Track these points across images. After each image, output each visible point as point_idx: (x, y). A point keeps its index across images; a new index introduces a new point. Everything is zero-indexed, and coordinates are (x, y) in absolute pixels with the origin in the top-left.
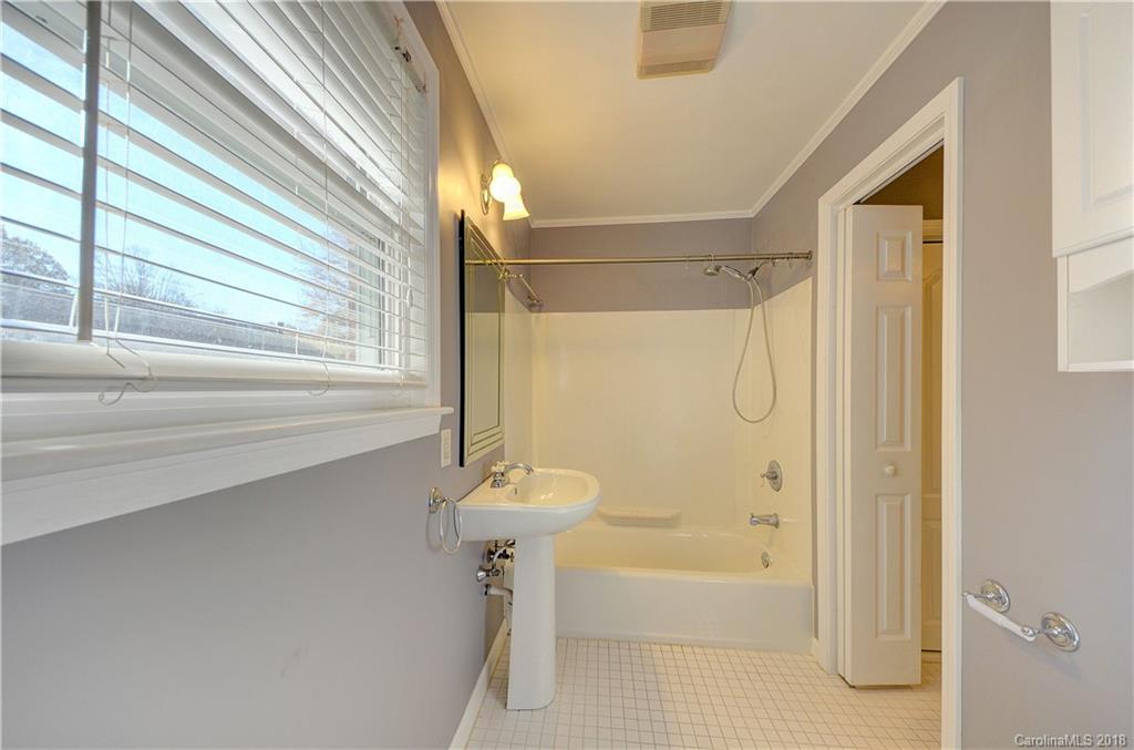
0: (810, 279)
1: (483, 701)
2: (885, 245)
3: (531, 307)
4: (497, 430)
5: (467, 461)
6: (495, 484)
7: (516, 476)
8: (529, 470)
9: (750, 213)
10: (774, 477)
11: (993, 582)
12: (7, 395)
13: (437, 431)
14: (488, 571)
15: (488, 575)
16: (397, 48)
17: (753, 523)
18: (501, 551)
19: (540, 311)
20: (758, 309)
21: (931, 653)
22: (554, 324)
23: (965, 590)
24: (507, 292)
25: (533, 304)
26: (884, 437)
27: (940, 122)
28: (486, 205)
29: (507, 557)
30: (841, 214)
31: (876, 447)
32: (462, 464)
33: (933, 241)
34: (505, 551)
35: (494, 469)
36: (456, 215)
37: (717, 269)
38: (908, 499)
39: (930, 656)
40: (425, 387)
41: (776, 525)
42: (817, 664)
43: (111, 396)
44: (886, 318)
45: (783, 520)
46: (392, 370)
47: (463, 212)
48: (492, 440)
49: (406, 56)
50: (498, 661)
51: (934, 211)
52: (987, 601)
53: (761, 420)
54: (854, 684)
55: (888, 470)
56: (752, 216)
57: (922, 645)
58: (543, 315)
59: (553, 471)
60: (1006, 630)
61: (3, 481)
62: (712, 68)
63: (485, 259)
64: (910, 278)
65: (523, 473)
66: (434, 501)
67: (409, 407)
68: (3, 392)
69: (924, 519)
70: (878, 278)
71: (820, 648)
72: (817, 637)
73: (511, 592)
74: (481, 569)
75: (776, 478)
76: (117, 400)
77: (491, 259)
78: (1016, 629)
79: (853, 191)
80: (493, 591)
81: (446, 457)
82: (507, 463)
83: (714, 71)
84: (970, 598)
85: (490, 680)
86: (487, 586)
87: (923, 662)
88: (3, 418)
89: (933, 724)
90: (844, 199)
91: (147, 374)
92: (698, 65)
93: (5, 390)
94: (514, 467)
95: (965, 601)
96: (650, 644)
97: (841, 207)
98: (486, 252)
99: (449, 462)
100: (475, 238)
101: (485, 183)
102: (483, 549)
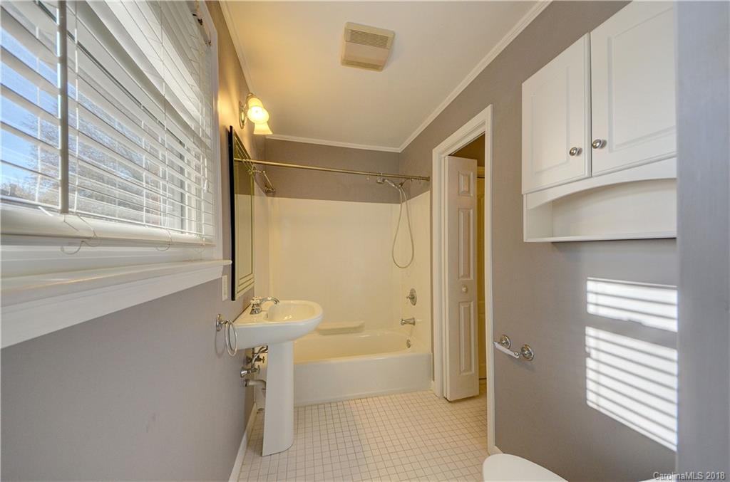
0: (429, 192)
1: (245, 455)
2: (462, 177)
3: (267, 193)
4: (251, 276)
5: (237, 296)
6: (253, 312)
7: (266, 306)
8: (277, 302)
9: (399, 150)
10: (413, 298)
11: (505, 336)
12: (5, 246)
13: (220, 276)
14: (248, 370)
15: (248, 373)
16: (194, 15)
17: (403, 324)
18: (256, 357)
19: (273, 196)
20: (404, 204)
21: (483, 379)
22: (281, 205)
23: (495, 340)
24: (255, 183)
25: (269, 191)
26: (462, 274)
27: (484, 123)
28: (243, 122)
29: (260, 360)
30: (443, 160)
31: (459, 278)
32: (233, 298)
33: (481, 177)
34: (258, 357)
35: (252, 302)
36: (227, 130)
37: (384, 180)
38: (472, 303)
39: (482, 381)
40: (214, 246)
41: (414, 324)
42: (434, 394)
43: (73, 249)
44: (462, 214)
45: (417, 320)
46: (190, 234)
47: (231, 127)
48: (248, 283)
49: (200, 21)
50: (252, 430)
51: (481, 164)
52: (502, 344)
53: (407, 267)
54: (452, 400)
55: (464, 289)
56: (400, 152)
57: (479, 376)
58: (276, 199)
59: (292, 302)
60: (509, 355)
61: (2, 306)
62: (382, 70)
63: (242, 158)
64: (472, 195)
65: (272, 303)
66: (220, 323)
67: (201, 260)
68: (2, 244)
69: (479, 313)
70: (459, 195)
71: (435, 385)
72: (434, 380)
73: (265, 383)
74: (243, 369)
75: (414, 298)
76: (76, 252)
77: (246, 158)
78: (512, 354)
79: (448, 149)
80: (251, 383)
81: (225, 294)
82: (260, 298)
83: (384, 71)
84: (496, 344)
85: (248, 441)
86: (247, 381)
87: (480, 384)
88: (2, 262)
89: (484, 412)
90: (443, 152)
91: (92, 235)
92: (376, 67)
93: (4, 243)
94: (265, 300)
95: (494, 344)
96: (349, 401)
97: (443, 156)
98: (244, 155)
99: (226, 296)
100: (239, 146)
101: (243, 108)
102: (243, 356)
